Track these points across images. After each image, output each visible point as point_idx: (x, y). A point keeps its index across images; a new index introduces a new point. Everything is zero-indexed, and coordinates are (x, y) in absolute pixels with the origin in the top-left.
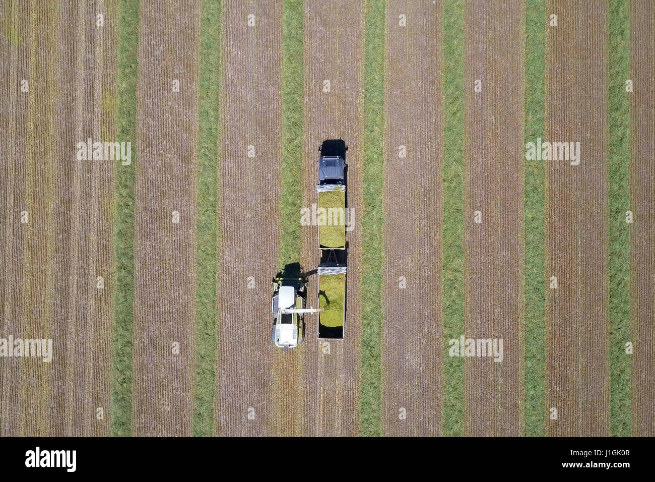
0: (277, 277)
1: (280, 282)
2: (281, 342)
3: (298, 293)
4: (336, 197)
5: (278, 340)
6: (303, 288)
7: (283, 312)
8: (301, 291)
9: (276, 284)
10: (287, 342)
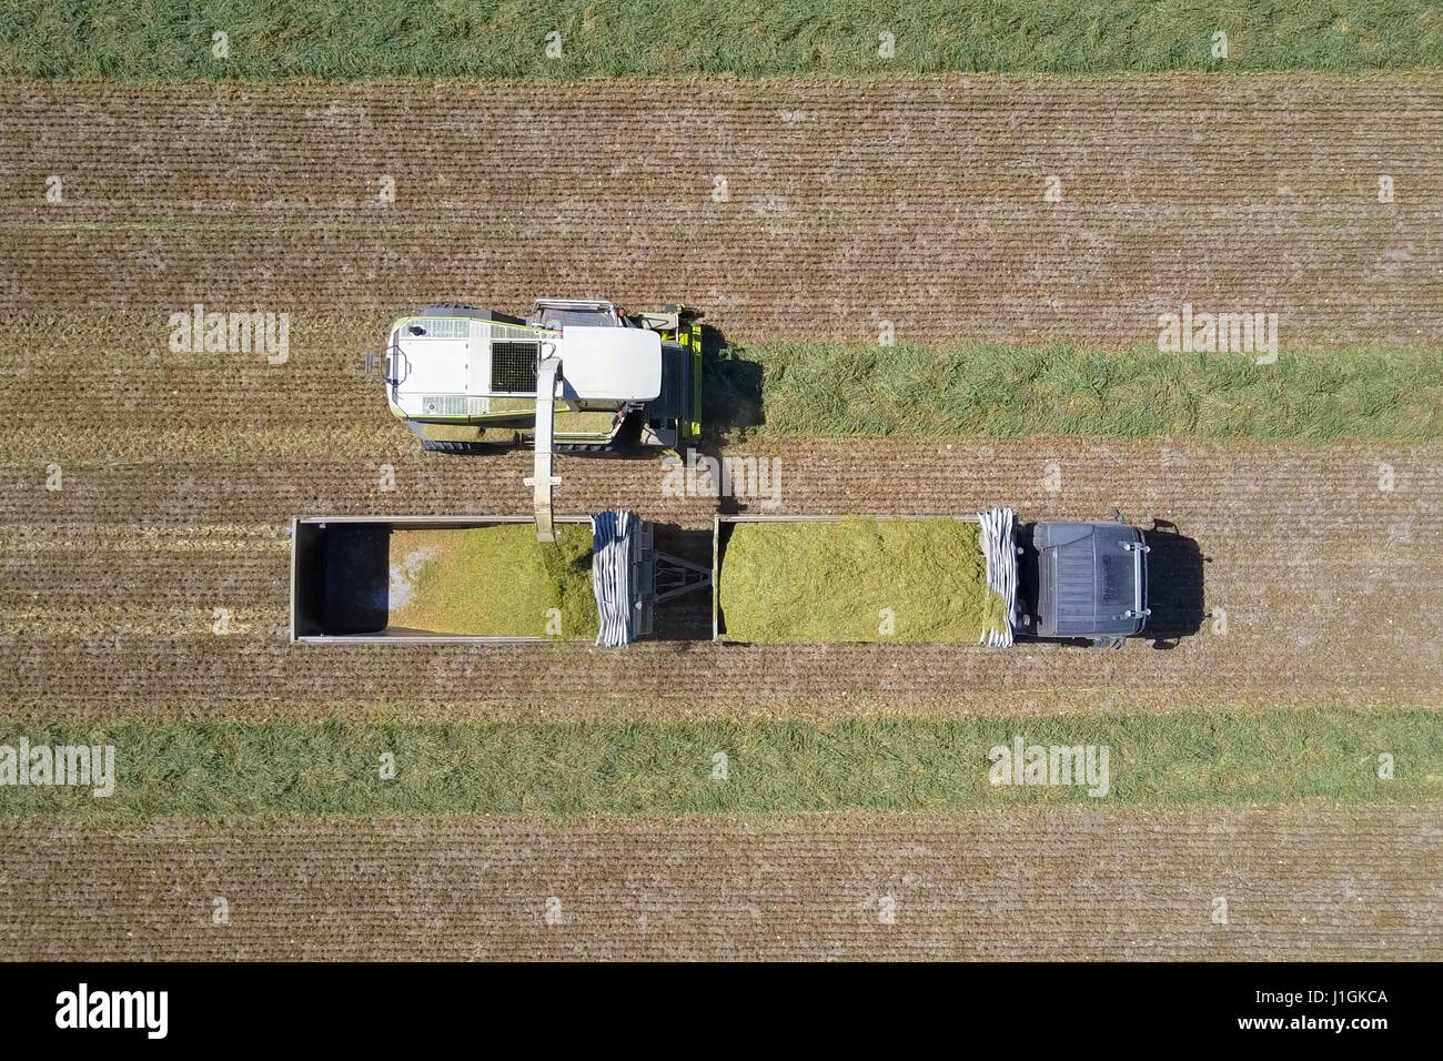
0: (706, 329)
1: (682, 340)
2: (410, 344)
3: (634, 417)
4: (956, 604)
5: (418, 331)
6: (654, 440)
7: (546, 352)
8: (644, 435)
9: (673, 320)
10: (409, 368)
